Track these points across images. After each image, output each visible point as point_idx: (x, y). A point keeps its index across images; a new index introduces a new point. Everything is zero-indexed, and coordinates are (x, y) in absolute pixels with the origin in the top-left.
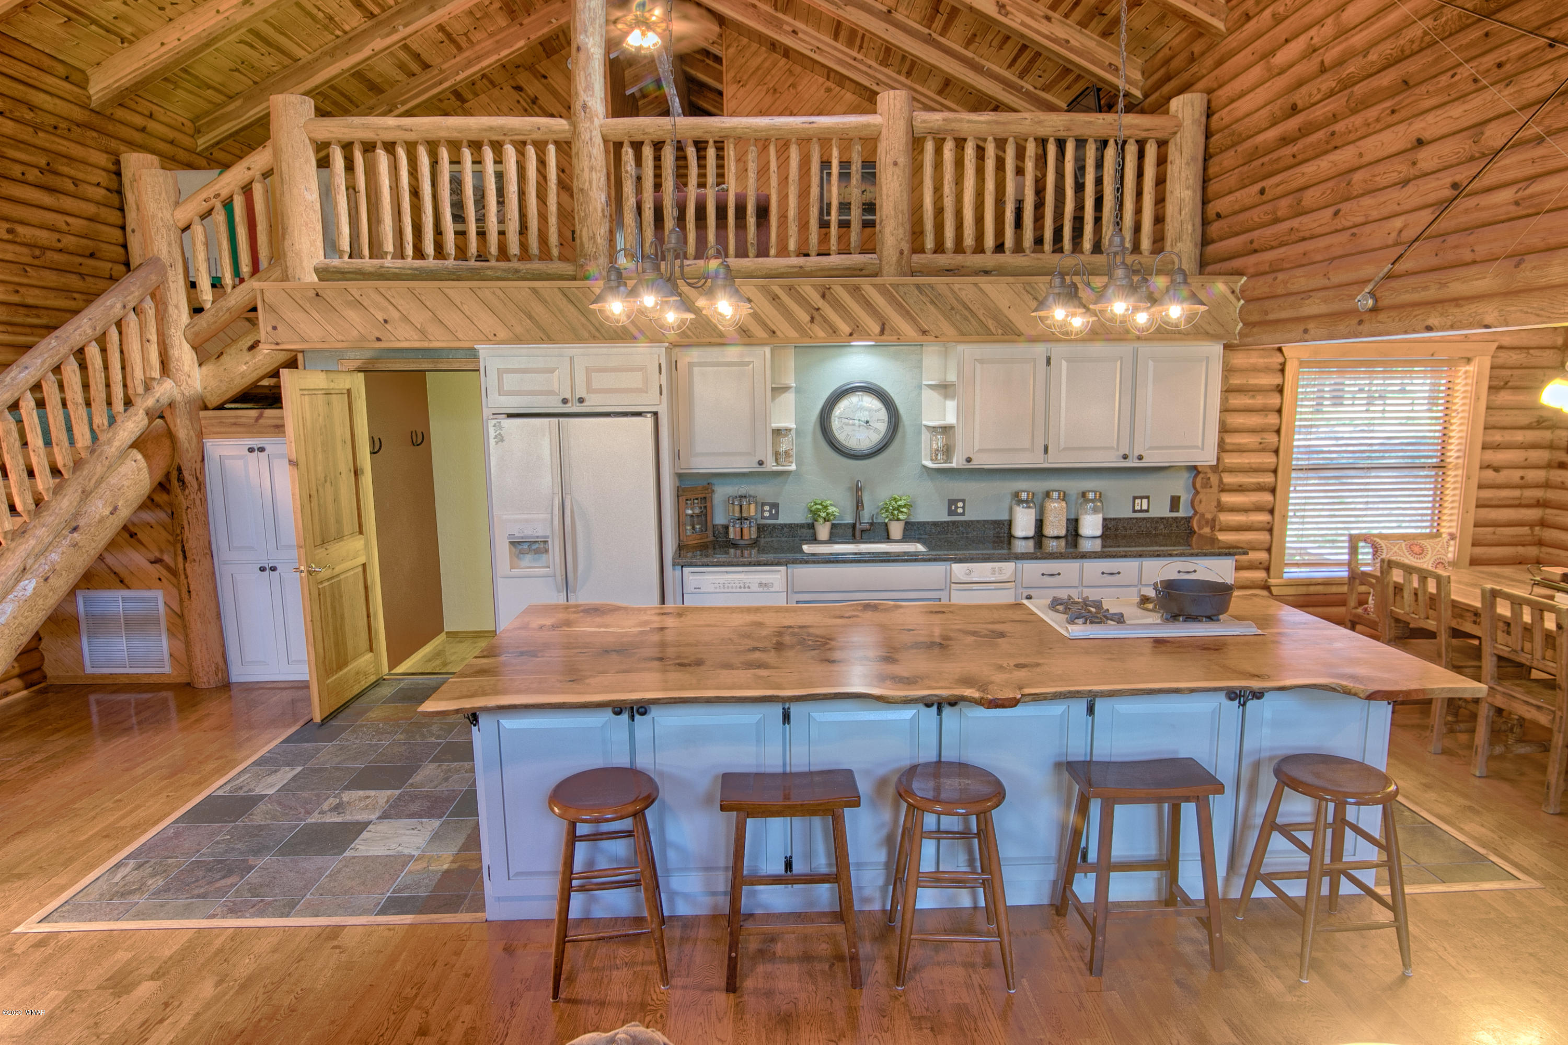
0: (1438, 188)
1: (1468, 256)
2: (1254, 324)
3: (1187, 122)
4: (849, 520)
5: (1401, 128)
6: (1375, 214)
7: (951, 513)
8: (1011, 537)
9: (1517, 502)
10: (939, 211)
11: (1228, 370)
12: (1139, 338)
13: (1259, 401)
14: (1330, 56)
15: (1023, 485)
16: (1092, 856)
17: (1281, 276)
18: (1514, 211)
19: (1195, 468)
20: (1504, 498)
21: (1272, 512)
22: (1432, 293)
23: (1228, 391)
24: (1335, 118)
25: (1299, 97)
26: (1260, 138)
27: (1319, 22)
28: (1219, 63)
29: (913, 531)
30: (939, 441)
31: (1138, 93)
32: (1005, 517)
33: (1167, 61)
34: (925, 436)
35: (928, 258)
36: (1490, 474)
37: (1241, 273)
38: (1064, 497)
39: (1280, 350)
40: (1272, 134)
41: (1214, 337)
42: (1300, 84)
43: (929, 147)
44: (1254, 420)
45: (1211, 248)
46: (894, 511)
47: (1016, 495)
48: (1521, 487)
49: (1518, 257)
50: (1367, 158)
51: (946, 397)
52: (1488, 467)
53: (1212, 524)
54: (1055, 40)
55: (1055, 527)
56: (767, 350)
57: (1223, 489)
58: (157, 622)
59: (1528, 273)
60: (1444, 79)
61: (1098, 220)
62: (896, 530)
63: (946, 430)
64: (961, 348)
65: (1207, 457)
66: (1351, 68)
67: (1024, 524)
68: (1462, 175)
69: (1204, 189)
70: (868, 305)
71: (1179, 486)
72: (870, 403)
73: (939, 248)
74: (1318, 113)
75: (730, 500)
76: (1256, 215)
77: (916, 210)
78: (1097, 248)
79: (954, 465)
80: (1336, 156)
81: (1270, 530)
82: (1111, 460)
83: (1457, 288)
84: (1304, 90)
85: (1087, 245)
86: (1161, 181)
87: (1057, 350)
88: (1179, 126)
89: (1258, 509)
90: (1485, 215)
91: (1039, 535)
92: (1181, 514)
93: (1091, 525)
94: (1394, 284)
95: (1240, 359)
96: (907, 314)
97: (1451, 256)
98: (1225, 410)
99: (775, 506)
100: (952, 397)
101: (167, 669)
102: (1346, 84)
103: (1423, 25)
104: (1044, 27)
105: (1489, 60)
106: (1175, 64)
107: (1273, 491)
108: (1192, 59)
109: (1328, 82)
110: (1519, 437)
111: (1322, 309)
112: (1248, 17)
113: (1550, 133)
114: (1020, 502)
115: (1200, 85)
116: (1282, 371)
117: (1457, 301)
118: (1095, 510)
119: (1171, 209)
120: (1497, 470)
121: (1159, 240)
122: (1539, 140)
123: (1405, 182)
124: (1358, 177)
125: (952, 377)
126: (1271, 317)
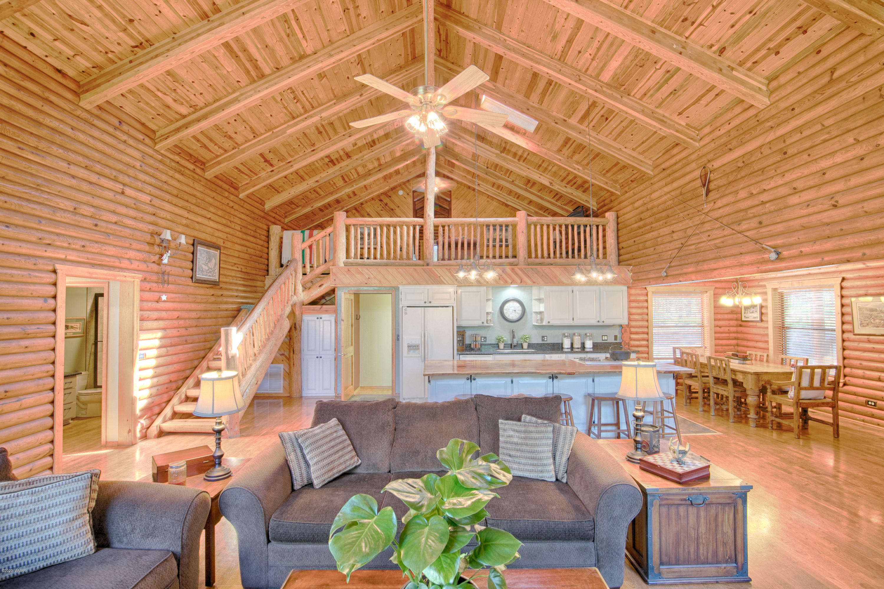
0: (678, 244)
1: (687, 262)
2: (636, 280)
3: (611, 220)
4: (510, 342)
5: (668, 228)
6: (664, 250)
7: (543, 340)
8: (562, 348)
9: (728, 338)
10: (536, 245)
11: (629, 295)
12: (600, 284)
13: (641, 304)
14: (649, 206)
15: (567, 332)
16: (596, 422)
17: (642, 266)
18: (695, 251)
19: (621, 326)
20: (724, 337)
21: (648, 341)
22: (680, 272)
23: (630, 301)
24: (652, 223)
25: (642, 216)
26: (633, 226)
27: (645, 197)
28: (619, 203)
29: (530, 346)
30: (539, 317)
31: (596, 209)
32: (560, 342)
33: (604, 201)
34: (534, 315)
35: (533, 260)
36: (718, 328)
37: (630, 265)
38: (579, 335)
39: (646, 288)
40: (636, 225)
41: (624, 284)
42: (642, 213)
43: (533, 227)
44: (639, 311)
45: (621, 258)
46: (525, 339)
47: (564, 334)
48: (729, 333)
49: (697, 263)
50: (661, 235)
51: (540, 303)
52: (717, 326)
53: (628, 344)
54: (568, 193)
55: (577, 345)
56: (485, 288)
57: (631, 333)
58: (280, 375)
59: (700, 268)
60: (677, 216)
61: (585, 247)
62: (525, 346)
63: (541, 313)
64: (545, 287)
65: (625, 322)
66: (655, 210)
67: (567, 344)
68: (683, 241)
69: (618, 239)
70: (516, 274)
71: (616, 332)
72: (517, 305)
73: (536, 257)
74: (648, 221)
75: (472, 336)
76: (633, 248)
77: (529, 246)
78: (586, 257)
79: (544, 324)
80: (653, 233)
81: (648, 347)
82: (594, 322)
83: (685, 271)
84: (643, 214)
85: (583, 256)
86: (604, 236)
87: (575, 288)
88: (609, 221)
89: (643, 340)
90: (689, 252)
91: (572, 347)
92: (618, 341)
93: (589, 345)
94: (671, 269)
95: (633, 292)
96: (529, 277)
97: (683, 262)
98: (630, 307)
99: (485, 338)
100: (543, 302)
101: (282, 391)
102: (654, 214)
103: (670, 202)
104: (565, 189)
105: (686, 213)
106: (606, 202)
107: (648, 334)
108: (611, 201)
109: (649, 213)
110: (726, 316)
111: (654, 276)
112: (627, 192)
113: (701, 233)
114: (565, 336)
115: (614, 209)
116: (647, 295)
117: (686, 274)
118: (590, 340)
119: (608, 246)
120: (720, 327)
121: (605, 254)
122: (698, 234)
123: (671, 242)
124: (659, 239)
125: (542, 296)
126: (640, 278)
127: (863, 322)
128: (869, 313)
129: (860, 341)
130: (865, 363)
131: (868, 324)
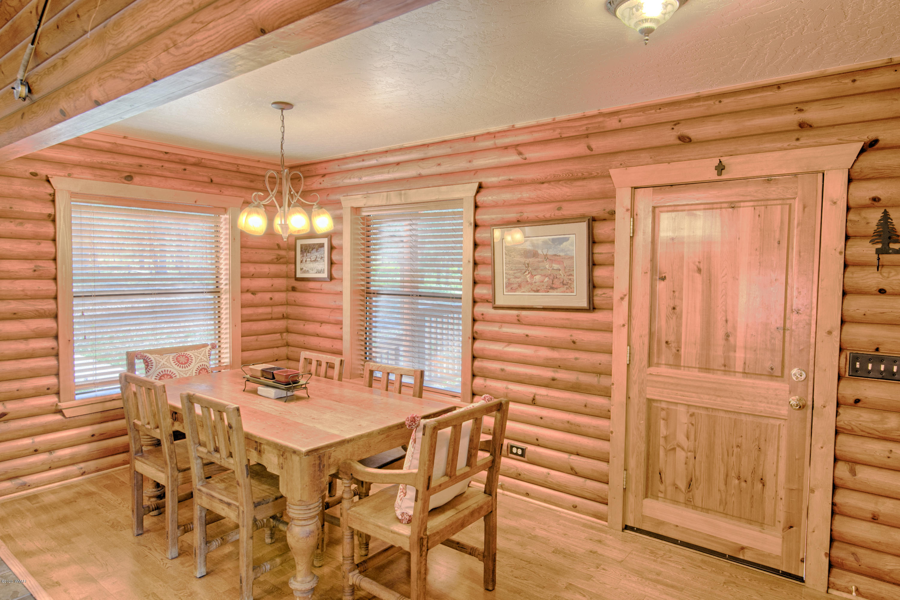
9: (270, 317)
20: (261, 314)
21: (56, 337)
36: (249, 296)
39: (47, 181)
44: (24, 247)
48: (271, 306)
52: (248, 291)
81: (55, 356)
89: (40, 335)
107: (55, 317)
110: (266, 269)
116: (53, 201)
120: (254, 293)
127: (513, 280)
128: (523, 260)
129: (503, 322)
130: (511, 368)
131: (520, 286)
